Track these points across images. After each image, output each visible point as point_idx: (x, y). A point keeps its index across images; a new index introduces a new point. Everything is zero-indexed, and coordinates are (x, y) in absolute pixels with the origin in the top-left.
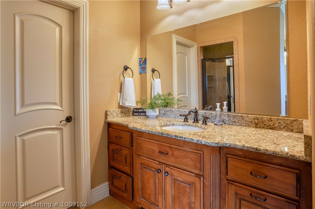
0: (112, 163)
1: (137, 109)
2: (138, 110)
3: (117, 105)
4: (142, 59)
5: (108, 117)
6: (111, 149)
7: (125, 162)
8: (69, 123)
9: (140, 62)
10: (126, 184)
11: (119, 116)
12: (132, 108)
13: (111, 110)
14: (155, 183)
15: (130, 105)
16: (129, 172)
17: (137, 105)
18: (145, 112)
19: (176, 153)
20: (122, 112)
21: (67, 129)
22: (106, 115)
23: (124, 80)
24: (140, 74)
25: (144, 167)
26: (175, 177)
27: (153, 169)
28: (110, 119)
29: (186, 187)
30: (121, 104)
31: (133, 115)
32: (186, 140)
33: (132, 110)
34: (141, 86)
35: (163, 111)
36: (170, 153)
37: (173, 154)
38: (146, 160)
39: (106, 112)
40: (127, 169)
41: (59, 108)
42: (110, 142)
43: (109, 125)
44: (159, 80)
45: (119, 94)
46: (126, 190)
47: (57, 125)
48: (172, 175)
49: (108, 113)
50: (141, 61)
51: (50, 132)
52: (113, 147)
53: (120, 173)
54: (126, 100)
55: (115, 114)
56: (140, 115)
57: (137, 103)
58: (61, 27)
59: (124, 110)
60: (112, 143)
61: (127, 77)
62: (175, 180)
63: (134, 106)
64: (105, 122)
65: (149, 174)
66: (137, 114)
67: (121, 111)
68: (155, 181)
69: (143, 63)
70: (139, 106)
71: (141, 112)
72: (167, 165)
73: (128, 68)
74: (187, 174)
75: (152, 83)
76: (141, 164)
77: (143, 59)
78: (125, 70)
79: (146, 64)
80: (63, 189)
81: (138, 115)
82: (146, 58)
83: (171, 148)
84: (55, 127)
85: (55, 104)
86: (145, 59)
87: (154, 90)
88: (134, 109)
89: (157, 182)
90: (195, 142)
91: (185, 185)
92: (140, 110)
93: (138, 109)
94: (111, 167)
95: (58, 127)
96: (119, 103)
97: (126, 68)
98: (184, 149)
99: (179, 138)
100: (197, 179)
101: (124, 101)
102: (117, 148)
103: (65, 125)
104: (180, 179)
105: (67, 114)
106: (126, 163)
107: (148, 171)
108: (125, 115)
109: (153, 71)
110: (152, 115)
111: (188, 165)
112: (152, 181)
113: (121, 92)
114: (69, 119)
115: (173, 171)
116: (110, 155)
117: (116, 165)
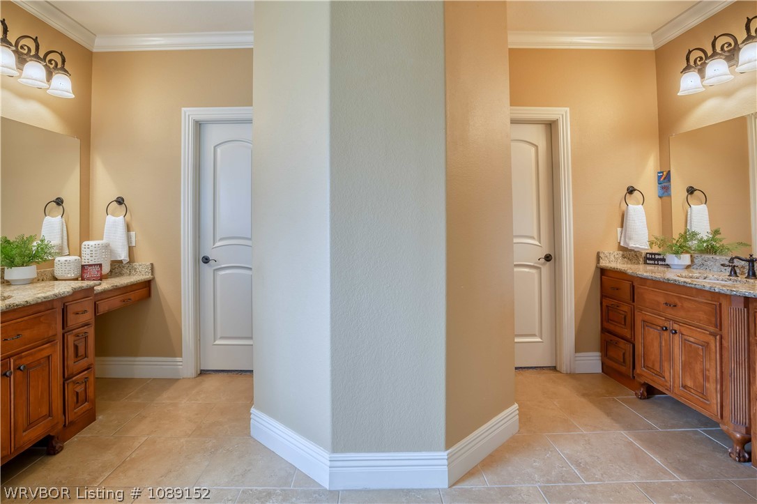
0: (606, 325)
1: (651, 254)
2: (653, 256)
3: (617, 244)
4: (662, 172)
5: (601, 260)
6: (604, 304)
7: (623, 323)
8: (548, 263)
9: (659, 178)
10: (624, 354)
11: (619, 261)
12: (644, 252)
13: (606, 252)
14: (660, 346)
15: (637, 246)
16: (629, 336)
17: (651, 248)
18: (664, 260)
19: (686, 304)
20: (624, 257)
21: (546, 268)
22: (598, 258)
23: (627, 208)
24: (660, 197)
25: (647, 326)
26: (686, 337)
27: (659, 328)
28: (604, 263)
29: (699, 348)
30: (622, 244)
31: (645, 263)
32: (697, 287)
33: (643, 255)
34: (663, 217)
35: (700, 259)
36: (679, 304)
37: (682, 306)
38: (649, 316)
39: (598, 253)
40: (626, 332)
41: (537, 243)
42: (603, 296)
43: (603, 272)
44: (704, 206)
45: (619, 229)
46: (624, 361)
47: (535, 263)
48: (682, 334)
49: (601, 255)
50: (662, 176)
51: (527, 270)
52: (607, 302)
53: (617, 339)
54: (630, 239)
55: (612, 258)
56: (658, 264)
57: (651, 243)
58: (536, 147)
59: (629, 254)
60: (606, 297)
61: (634, 204)
62: (685, 342)
63: (645, 249)
64: (597, 267)
65: (653, 333)
66: (651, 262)
67: (623, 255)
68: (661, 343)
69: (664, 180)
70: (656, 250)
71: (658, 260)
72: (675, 322)
73: (635, 190)
74: (700, 332)
75: (687, 212)
76: (644, 321)
77: (665, 173)
78: (629, 193)
79: (669, 181)
80: (539, 340)
81: (655, 264)
82: (669, 171)
83: (680, 298)
84: (532, 264)
85: (533, 238)
86: (669, 173)
87: (691, 223)
88: (647, 253)
89: (663, 344)
90: (707, 289)
91: (697, 346)
92: (657, 257)
93: (655, 254)
94: (604, 330)
95: (535, 265)
96: (620, 243)
97: (631, 191)
98: (697, 299)
99: (688, 285)
100: (711, 337)
101: (627, 240)
102: (613, 303)
103: (543, 264)
104: (692, 339)
105: (546, 252)
106: (625, 324)
107: (651, 330)
108: (629, 262)
109: (691, 191)
110: (676, 263)
111: (700, 320)
112: (656, 344)
113: (622, 227)
114: (548, 258)
115: (682, 329)
116: (604, 314)
117: (611, 327)
